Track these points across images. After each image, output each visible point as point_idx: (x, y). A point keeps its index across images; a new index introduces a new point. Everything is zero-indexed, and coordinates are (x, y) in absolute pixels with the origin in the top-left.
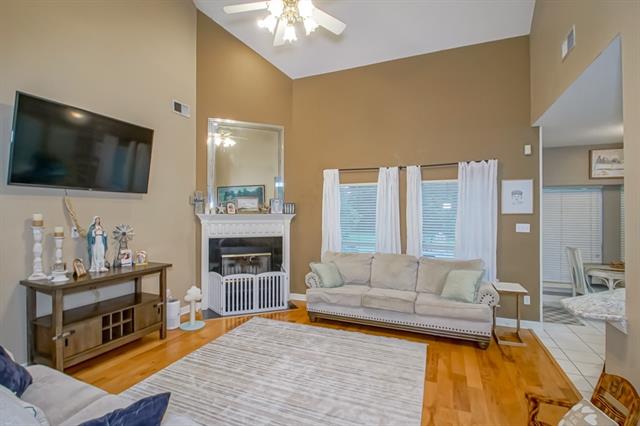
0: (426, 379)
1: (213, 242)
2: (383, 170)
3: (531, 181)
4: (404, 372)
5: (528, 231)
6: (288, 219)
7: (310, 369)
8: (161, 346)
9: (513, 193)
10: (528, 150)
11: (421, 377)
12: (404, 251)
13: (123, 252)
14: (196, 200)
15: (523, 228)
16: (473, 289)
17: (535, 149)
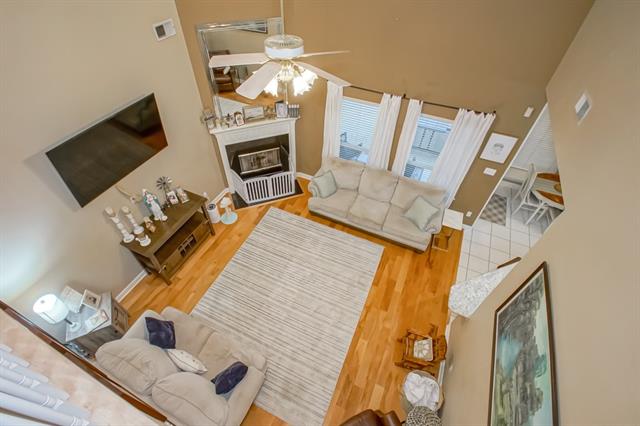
0: (373, 284)
1: (228, 148)
2: (386, 96)
3: (516, 139)
4: (362, 277)
5: (494, 174)
6: (293, 121)
7: (308, 272)
8: (215, 245)
9: (496, 145)
10: (527, 114)
11: (370, 283)
12: (390, 169)
13: (168, 194)
14: (206, 120)
15: (490, 172)
16: (426, 221)
17: (535, 114)
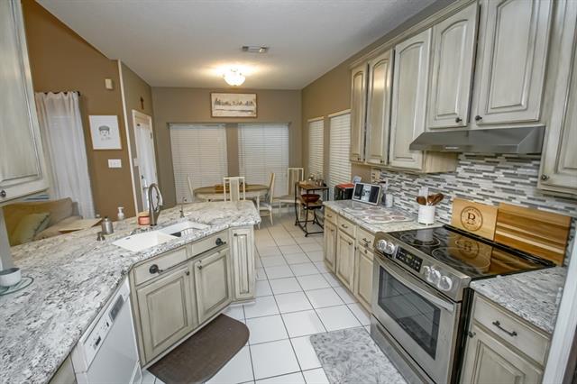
3: (115, 117)
5: (120, 166)
10: (109, 84)
15: (115, 163)
17: (115, 84)
